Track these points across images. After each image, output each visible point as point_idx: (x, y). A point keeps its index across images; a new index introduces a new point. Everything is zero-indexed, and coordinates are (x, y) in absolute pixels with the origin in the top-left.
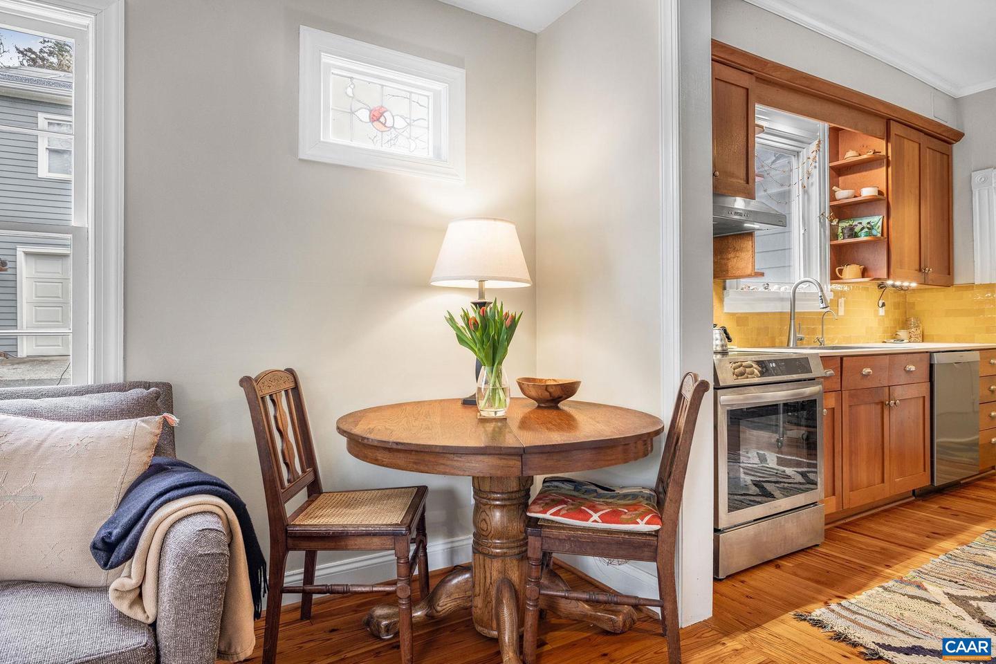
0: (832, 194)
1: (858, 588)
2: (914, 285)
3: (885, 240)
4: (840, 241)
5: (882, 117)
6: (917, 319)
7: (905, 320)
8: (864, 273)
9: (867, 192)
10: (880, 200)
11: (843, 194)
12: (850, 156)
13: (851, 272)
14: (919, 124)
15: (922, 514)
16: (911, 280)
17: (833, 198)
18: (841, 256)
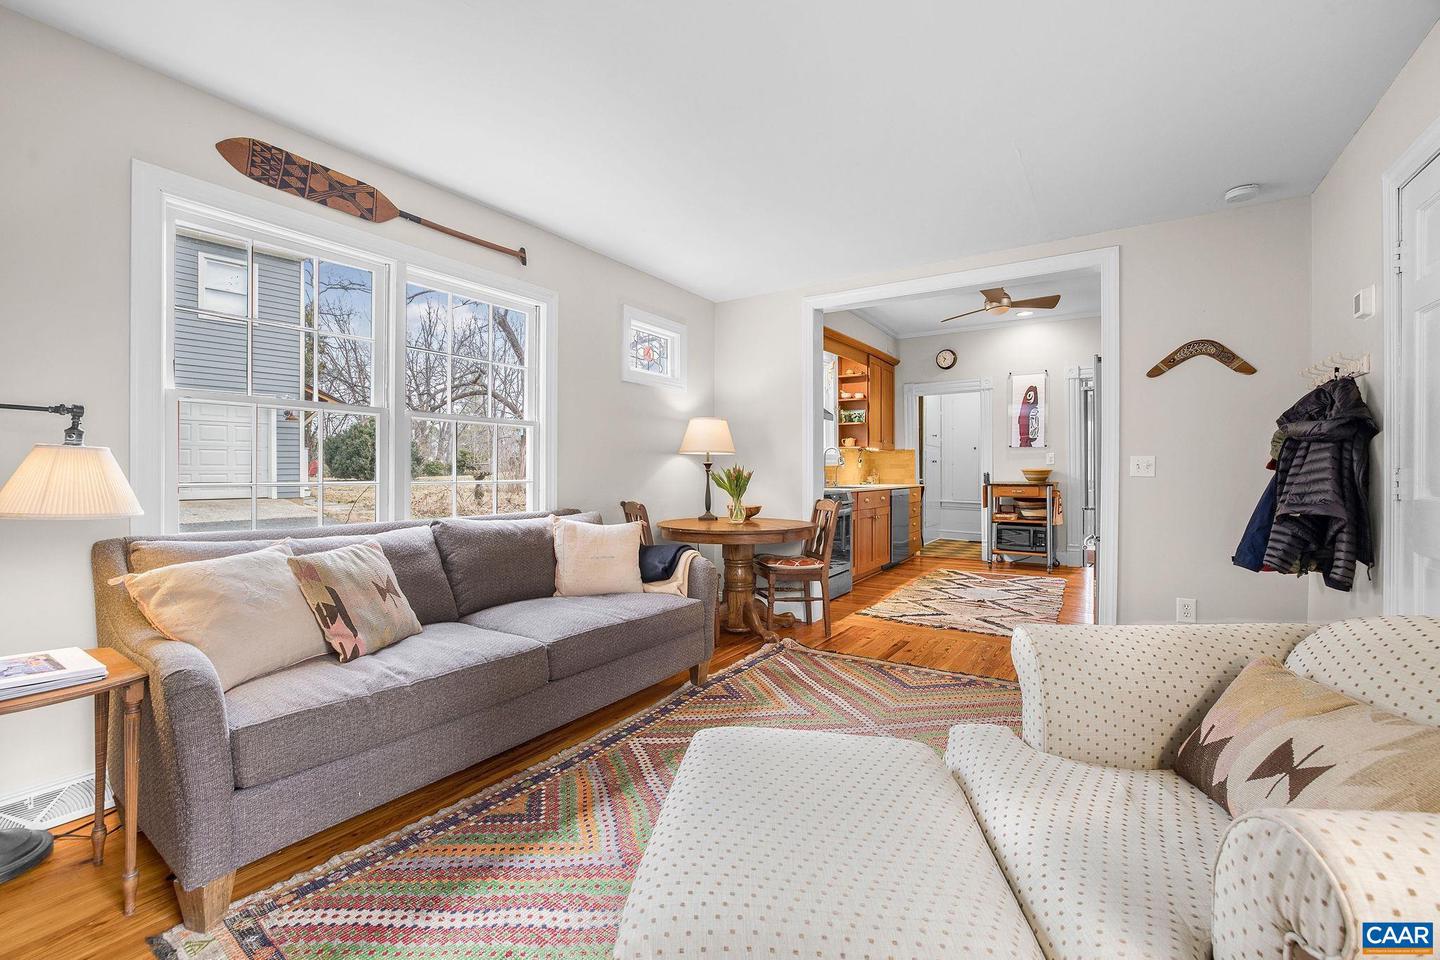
0: (840, 394)
1: (875, 603)
2: (877, 450)
3: (866, 426)
4: (843, 423)
5: (863, 351)
6: (877, 470)
7: (870, 469)
8: (856, 443)
9: (859, 396)
10: (864, 403)
11: (845, 396)
12: (849, 373)
13: (849, 442)
14: (882, 356)
15: (888, 577)
16: (877, 447)
17: (840, 398)
18: (844, 432)
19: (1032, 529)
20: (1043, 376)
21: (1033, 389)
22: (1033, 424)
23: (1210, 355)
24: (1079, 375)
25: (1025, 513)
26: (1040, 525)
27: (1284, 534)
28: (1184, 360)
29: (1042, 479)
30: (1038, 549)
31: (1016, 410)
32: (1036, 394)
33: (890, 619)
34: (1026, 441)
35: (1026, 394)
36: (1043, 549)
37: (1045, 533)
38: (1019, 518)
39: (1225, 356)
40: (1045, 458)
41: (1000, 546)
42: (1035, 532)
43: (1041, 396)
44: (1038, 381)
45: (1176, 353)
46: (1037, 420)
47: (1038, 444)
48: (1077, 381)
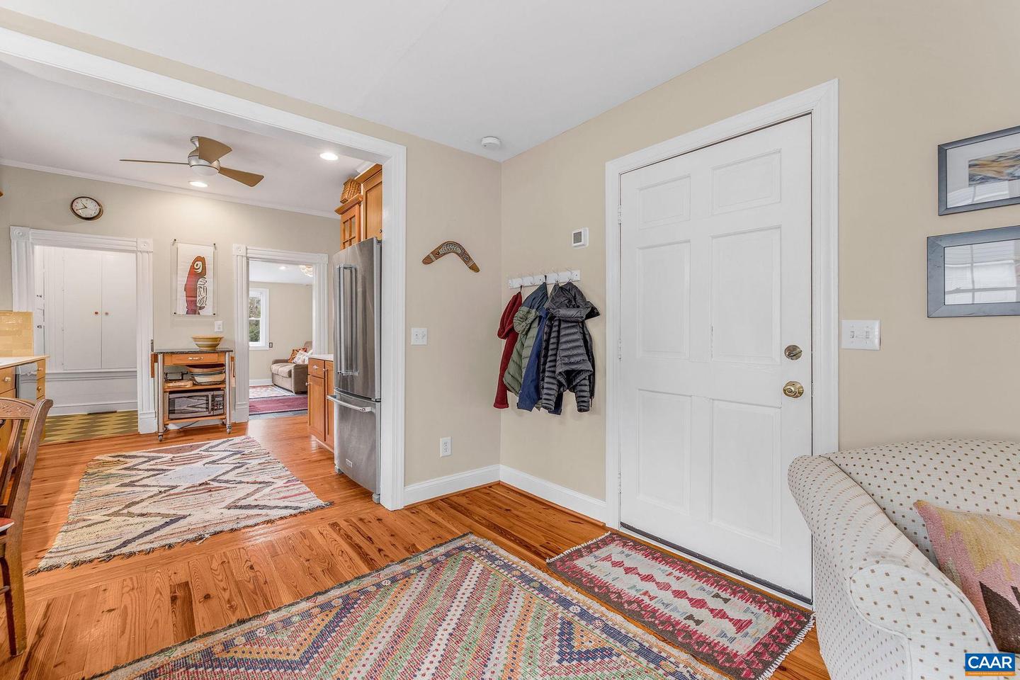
19: (210, 394)
20: (212, 249)
21: (202, 259)
22: (201, 294)
23: (457, 254)
24: (247, 253)
25: (199, 379)
26: (219, 389)
27: (553, 384)
28: (444, 254)
29: (214, 345)
30: (216, 412)
31: (182, 279)
32: (204, 264)
33: (109, 557)
34: (193, 308)
35: (194, 263)
36: (221, 412)
37: (223, 396)
38: (194, 385)
39: (465, 257)
40: (213, 325)
41: (172, 416)
42: (213, 397)
43: (209, 267)
44: (207, 252)
45: (440, 248)
46: (206, 290)
47: (207, 311)
48: (245, 259)
